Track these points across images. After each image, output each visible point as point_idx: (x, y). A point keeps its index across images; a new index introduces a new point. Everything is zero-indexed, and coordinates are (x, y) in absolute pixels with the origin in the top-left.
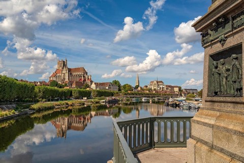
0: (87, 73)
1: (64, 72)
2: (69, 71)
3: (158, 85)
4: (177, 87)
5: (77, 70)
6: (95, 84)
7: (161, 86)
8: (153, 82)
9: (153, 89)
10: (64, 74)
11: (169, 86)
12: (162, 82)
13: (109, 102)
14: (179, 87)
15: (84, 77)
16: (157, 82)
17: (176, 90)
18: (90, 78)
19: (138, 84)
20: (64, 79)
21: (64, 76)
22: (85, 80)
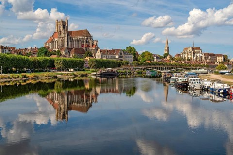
0: (91, 37)
1: (62, 36)
2: (68, 35)
3: (194, 53)
4: (221, 55)
5: (79, 32)
6: (101, 51)
7: (198, 55)
8: (187, 49)
9: (187, 58)
10: (62, 38)
11: (210, 55)
12: (199, 49)
13: (102, 75)
14: (223, 56)
15: (87, 42)
16: (193, 49)
17: (220, 59)
18: (95, 43)
19: (166, 52)
20: (63, 45)
21: (62, 41)
22: (88, 46)
